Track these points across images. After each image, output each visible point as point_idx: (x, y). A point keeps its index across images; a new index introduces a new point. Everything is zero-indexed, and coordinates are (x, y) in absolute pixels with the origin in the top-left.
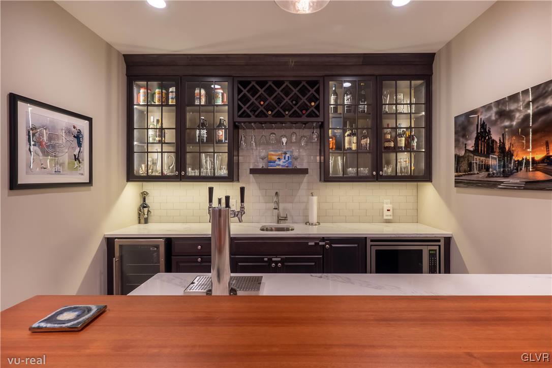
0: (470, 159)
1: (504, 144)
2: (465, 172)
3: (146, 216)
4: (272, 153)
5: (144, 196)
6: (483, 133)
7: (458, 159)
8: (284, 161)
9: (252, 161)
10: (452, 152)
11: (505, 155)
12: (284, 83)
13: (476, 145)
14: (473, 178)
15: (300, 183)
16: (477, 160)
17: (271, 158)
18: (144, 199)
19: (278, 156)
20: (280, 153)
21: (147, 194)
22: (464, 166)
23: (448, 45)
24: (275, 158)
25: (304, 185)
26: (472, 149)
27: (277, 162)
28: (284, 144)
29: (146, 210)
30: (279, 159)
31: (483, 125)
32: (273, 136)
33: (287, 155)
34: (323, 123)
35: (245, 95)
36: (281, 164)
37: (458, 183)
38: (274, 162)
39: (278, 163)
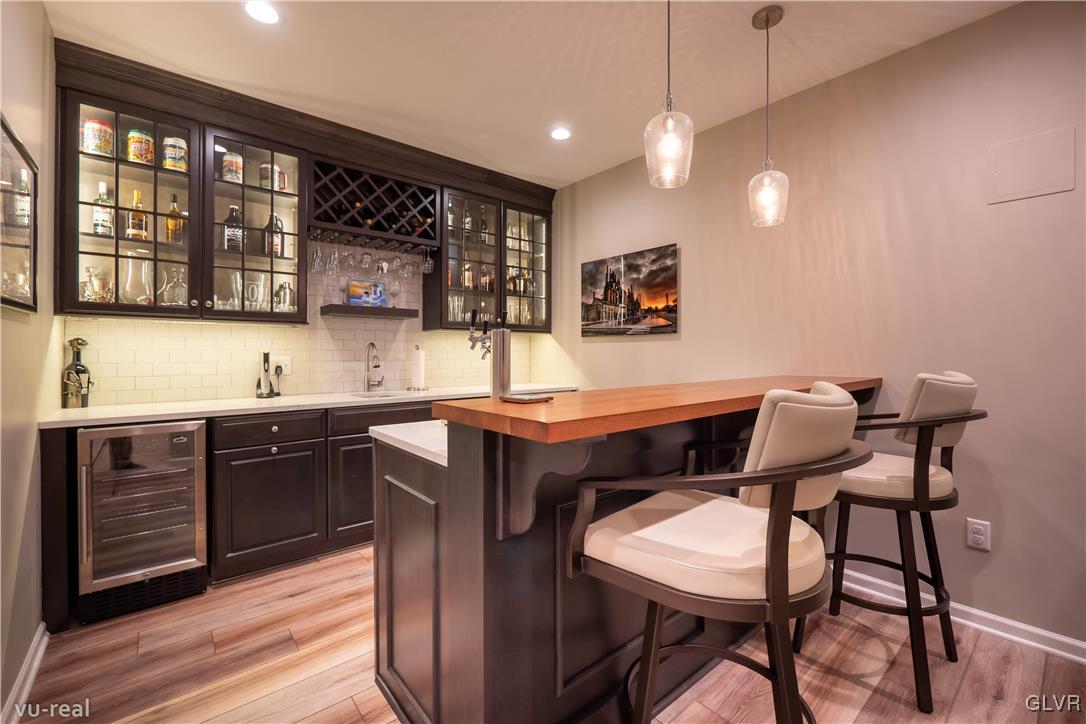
0: (600, 309)
1: (632, 294)
2: (594, 320)
3: (84, 391)
4: (356, 283)
5: (76, 347)
6: (612, 282)
7: (586, 307)
8: (374, 296)
9: (321, 293)
10: (578, 299)
11: (633, 305)
12: (387, 182)
13: (606, 294)
14: (603, 326)
15: (396, 332)
16: (607, 308)
17: (354, 291)
18: (77, 355)
19: (365, 288)
20: (368, 284)
21: (83, 343)
22: (593, 314)
23: (573, 186)
24: (361, 291)
25: (401, 335)
26: (601, 298)
27: (365, 298)
28: (385, 271)
29: (84, 377)
30: (366, 293)
31: (613, 276)
32: (367, 258)
33: (379, 289)
34: (439, 249)
35: (325, 186)
36: (371, 300)
37: (585, 333)
38: (360, 298)
39: (367, 299)
